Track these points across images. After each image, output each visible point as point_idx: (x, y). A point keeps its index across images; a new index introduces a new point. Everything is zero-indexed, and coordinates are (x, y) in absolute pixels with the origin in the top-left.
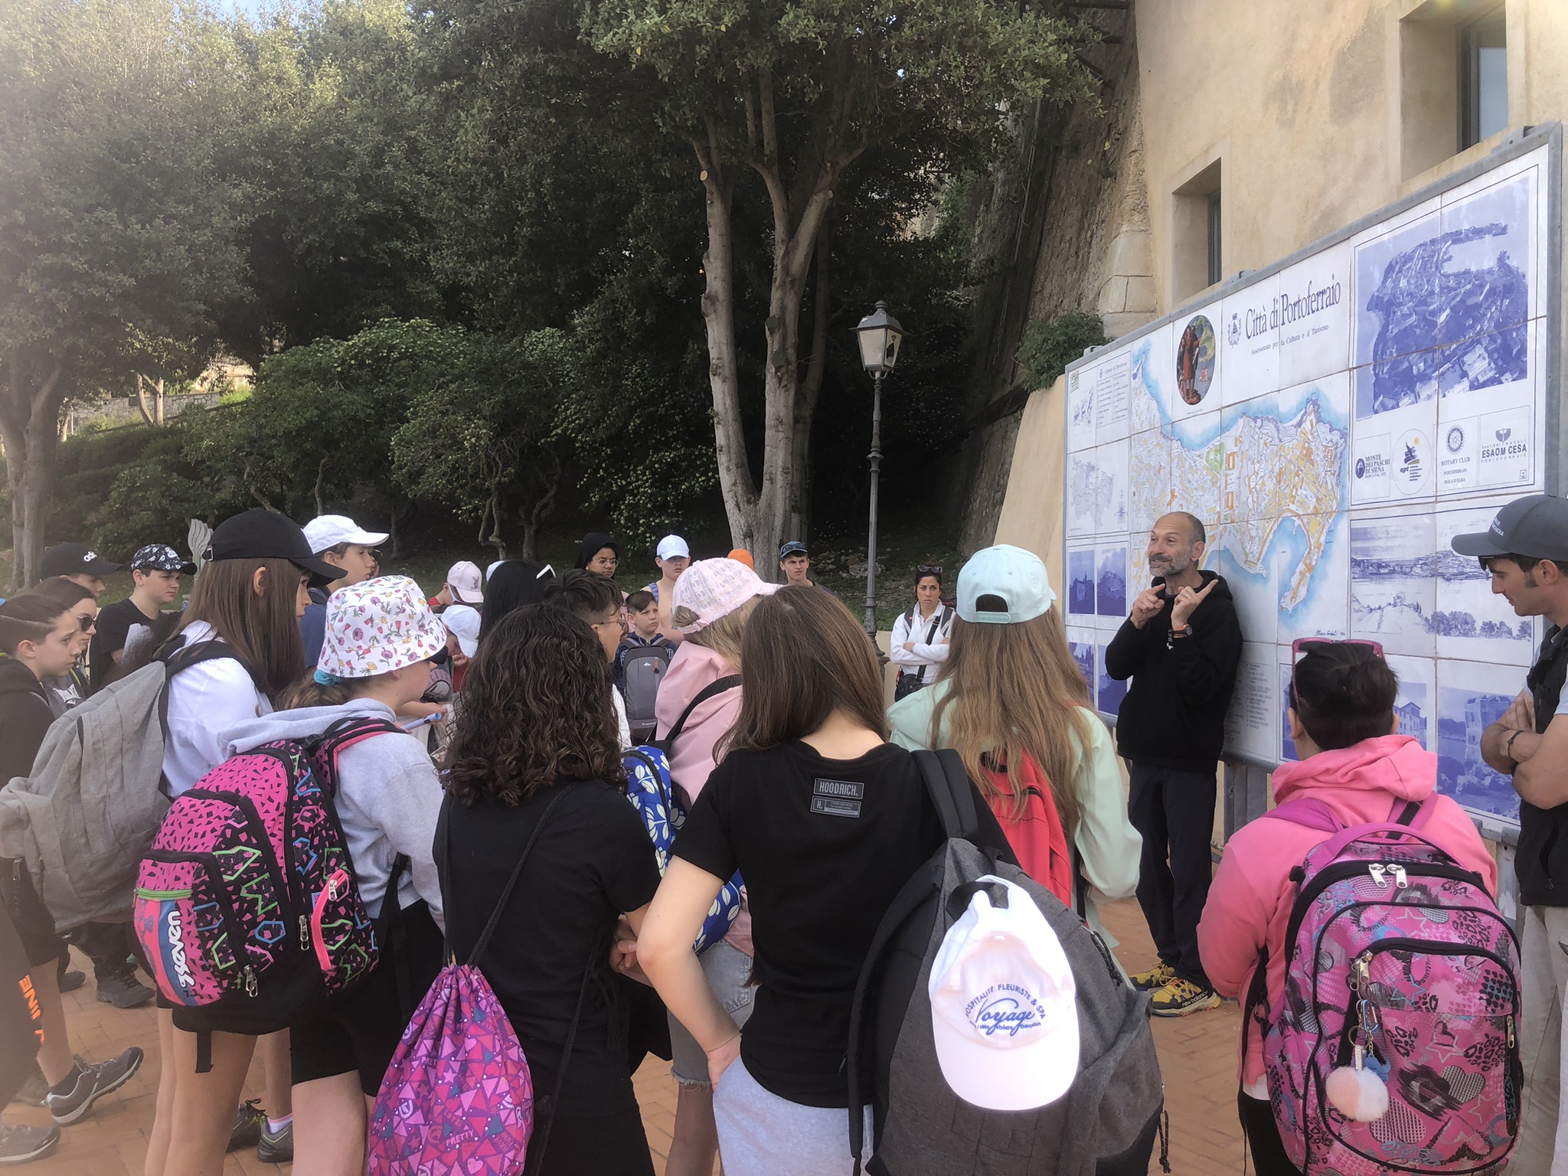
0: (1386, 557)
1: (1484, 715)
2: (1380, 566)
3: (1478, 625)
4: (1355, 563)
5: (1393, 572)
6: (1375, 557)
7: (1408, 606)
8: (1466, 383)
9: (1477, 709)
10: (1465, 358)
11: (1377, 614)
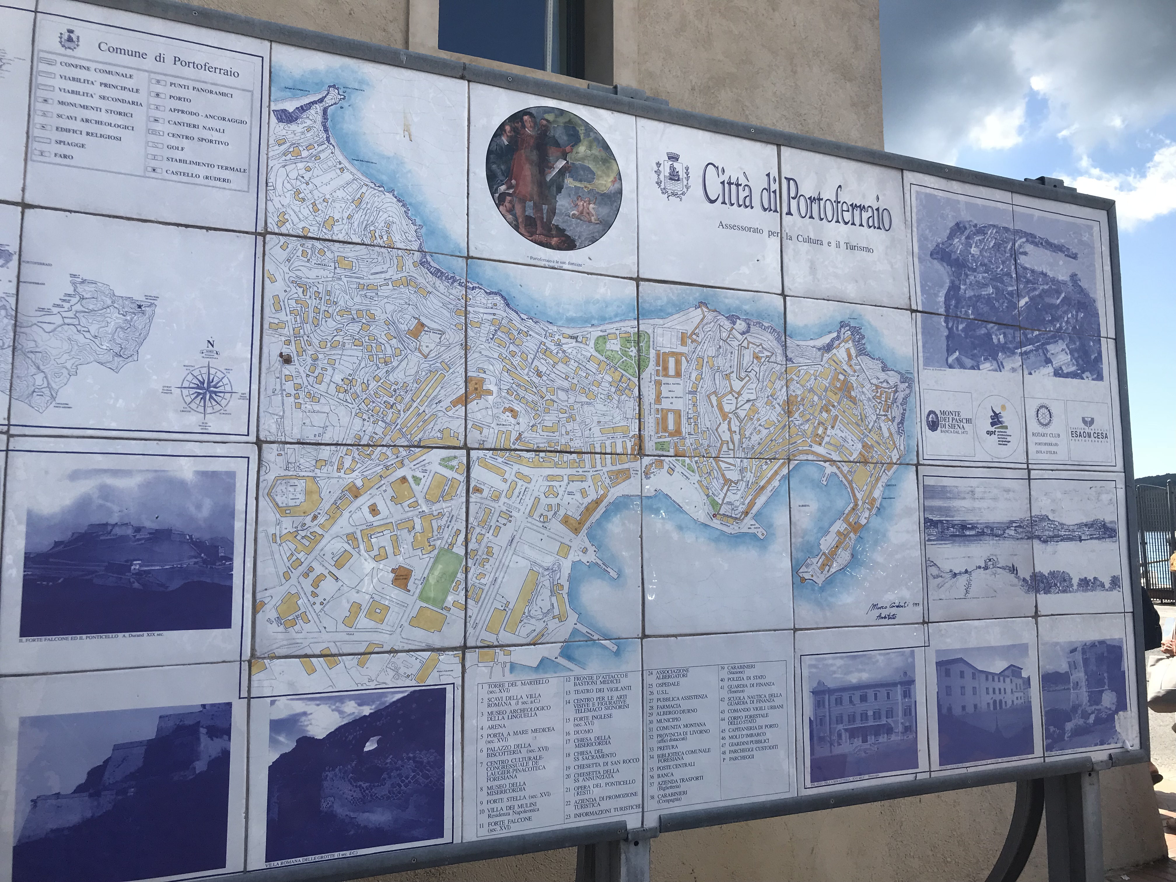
0: (971, 518)
1: (1086, 661)
2: (964, 526)
3: (1075, 582)
4: (929, 524)
5: (982, 534)
6: (958, 518)
7: (1003, 568)
8: (1050, 370)
9: (1078, 657)
10: (1048, 347)
11: (962, 580)
